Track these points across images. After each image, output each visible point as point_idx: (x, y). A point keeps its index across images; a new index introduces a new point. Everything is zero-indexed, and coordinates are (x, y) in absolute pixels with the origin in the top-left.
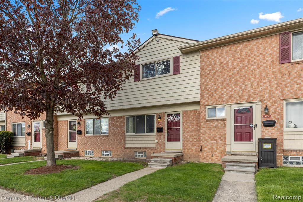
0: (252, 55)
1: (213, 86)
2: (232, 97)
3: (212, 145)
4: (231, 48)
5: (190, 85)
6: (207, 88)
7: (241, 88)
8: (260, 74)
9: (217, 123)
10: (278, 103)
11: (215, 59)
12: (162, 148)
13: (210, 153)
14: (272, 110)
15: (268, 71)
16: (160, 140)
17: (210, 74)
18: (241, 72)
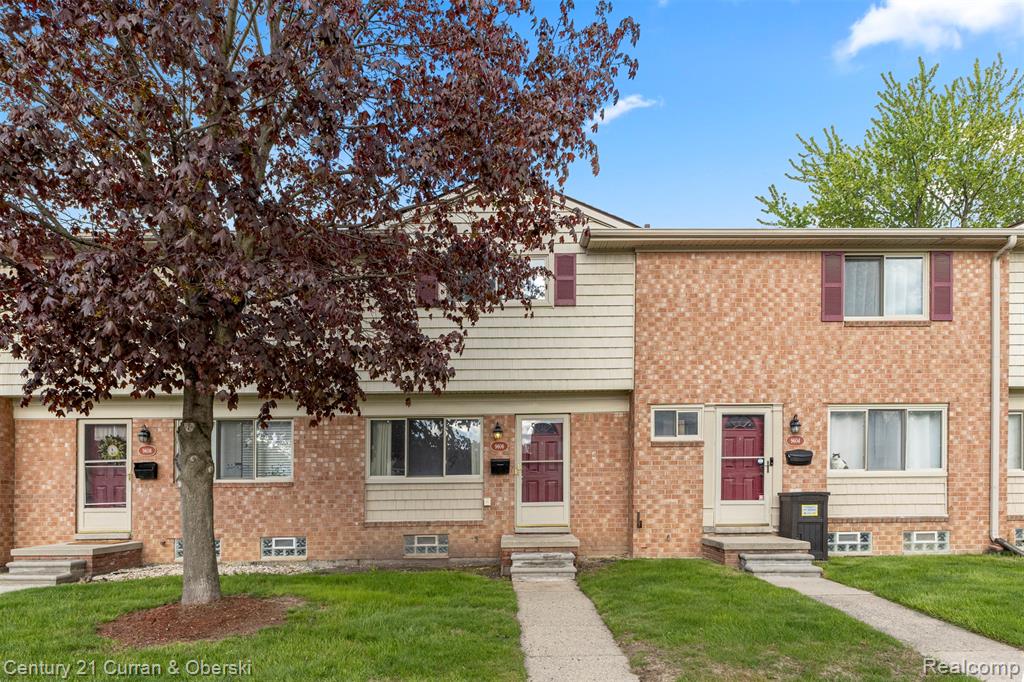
0: (765, 291)
1: (670, 353)
2: (719, 387)
3: (667, 512)
4: (716, 262)
5: (606, 343)
6: (656, 358)
7: (738, 366)
8: (783, 338)
9: (680, 452)
10: (818, 411)
11: (678, 282)
12: (504, 522)
13: (663, 532)
14: (805, 427)
15: (797, 333)
16: (500, 499)
17: (664, 319)
18: (739, 328)
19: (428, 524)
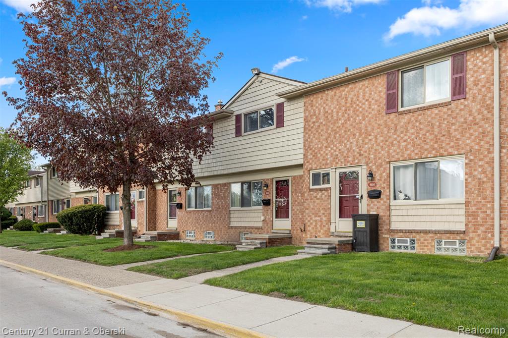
0: (358, 103)
1: (317, 144)
2: (337, 158)
3: (316, 224)
4: (335, 93)
5: (295, 142)
6: (311, 147)
7: (346, 146)
8: (366, 127)
9: (321, 193)
10: (384, 167)
11: (320, 107)
12: (269, 227)
13: (314, 234)
14: (377, 177)
15: (374, 123)
16: (267, 217)
17: (314, 127)
18: (346, 126)
19: (246, 227)
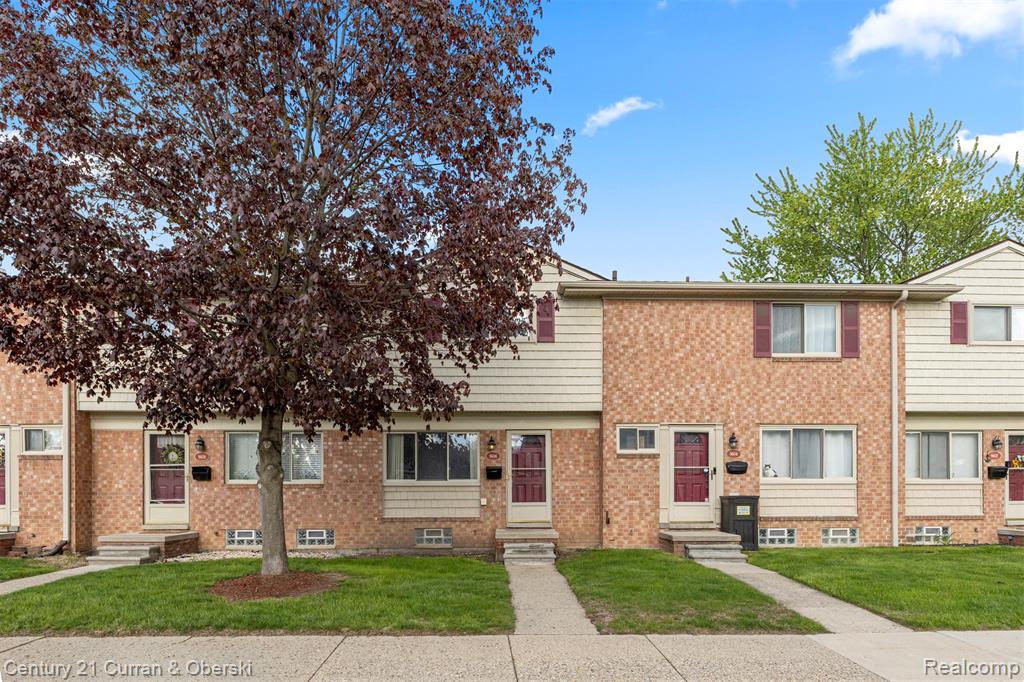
0: (708, 332)
1: (631, 382)
2: (671, 410)
3: (630, 511)
4: (668, 308)
5: (580, 373)
6: (620, 386)
7: (687, 393)
8: (723, 370)
9: (640, 462)
10: (752, 430)
11: (637, 324)
12: (497, 519)
13: (627, 527)
14: (741, 443)
15: (735, 367)
16: (494, 499)
17: (627, 354)
18: (687, 362)
19: (435, 519)
